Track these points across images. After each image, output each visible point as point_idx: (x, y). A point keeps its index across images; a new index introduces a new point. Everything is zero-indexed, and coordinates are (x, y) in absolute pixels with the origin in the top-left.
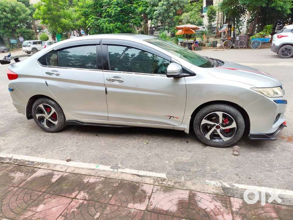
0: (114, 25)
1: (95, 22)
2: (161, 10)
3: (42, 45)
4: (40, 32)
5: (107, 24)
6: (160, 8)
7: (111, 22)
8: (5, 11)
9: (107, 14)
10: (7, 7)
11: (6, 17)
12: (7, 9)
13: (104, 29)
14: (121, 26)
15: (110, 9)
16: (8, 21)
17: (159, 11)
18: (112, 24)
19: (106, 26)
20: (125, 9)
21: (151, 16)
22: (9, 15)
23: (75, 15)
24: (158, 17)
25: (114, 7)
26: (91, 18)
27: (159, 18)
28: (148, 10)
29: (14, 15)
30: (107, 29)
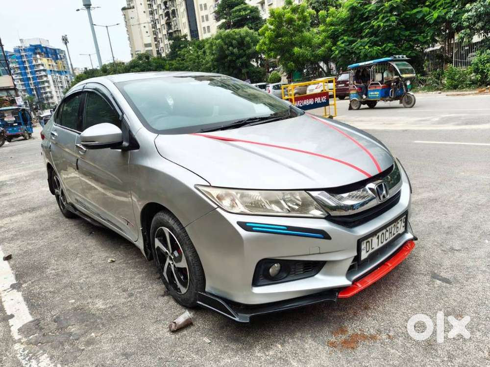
0: (380, 48)
1: (347, 48)
2: (482, 8)
3: (266, 90)
4: (273, 70)
5: (367, 47)
6: (479, 5)
7: (375, 44)
8: (232, 45)
9: (371, 30)
10: (235, 39)
11: (232, 53)
12: (234, 42)
13: (361, 57)
14: (395, 49)
15: (376, 22)
16: (234, 58)
17: (476, 11)
18: (376, 48)
19: (365, 52)
20: (405, 17)
21: (460, 23)
22: (236, 50)
23: (317, 40)
24: (474, 24)
25: (383, 18)
26: (342, 41)
27: (476, 26)
28: (453, 13)
29: (241, 50)
30: (367, 56)
